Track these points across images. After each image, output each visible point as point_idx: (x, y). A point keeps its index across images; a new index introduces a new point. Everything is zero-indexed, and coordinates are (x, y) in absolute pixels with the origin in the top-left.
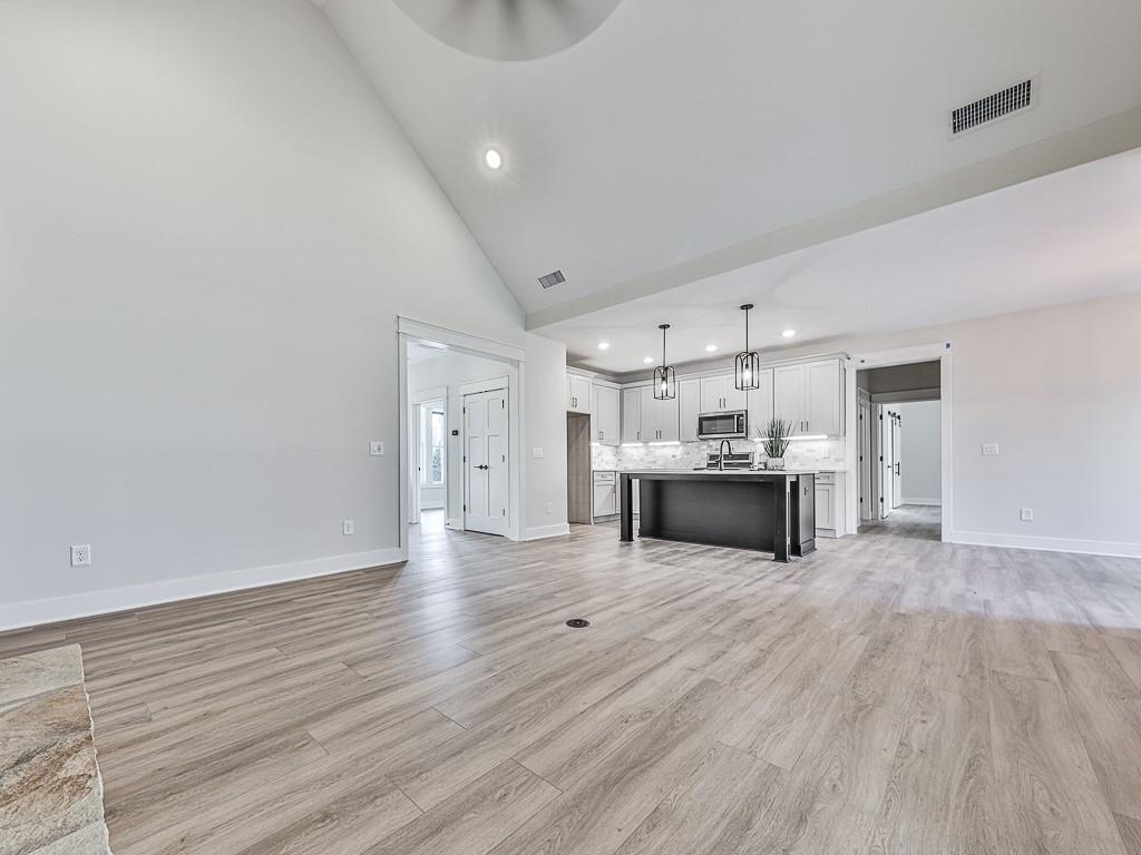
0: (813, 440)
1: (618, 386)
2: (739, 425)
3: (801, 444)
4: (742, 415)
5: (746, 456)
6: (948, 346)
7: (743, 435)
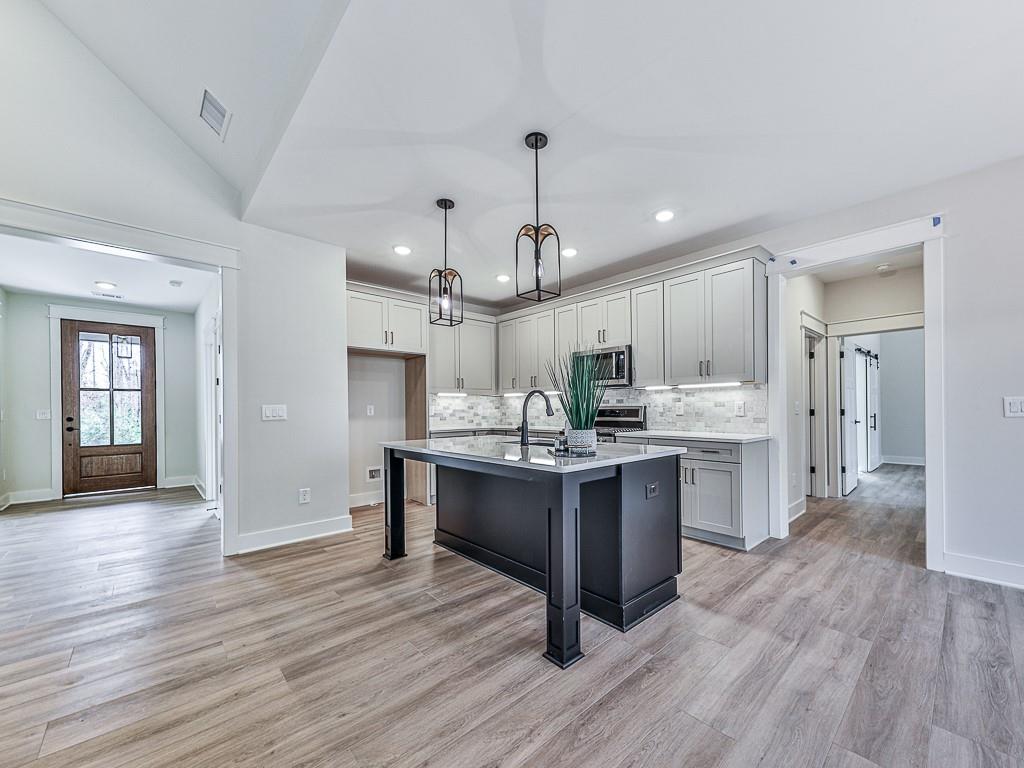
0: (721, 389)
1: (493, 319)
2: (619, 368)
3: (707, 395)
4: (623, 353)
5: (634, 412)
6: (936, 221)
7: (625, 381)
